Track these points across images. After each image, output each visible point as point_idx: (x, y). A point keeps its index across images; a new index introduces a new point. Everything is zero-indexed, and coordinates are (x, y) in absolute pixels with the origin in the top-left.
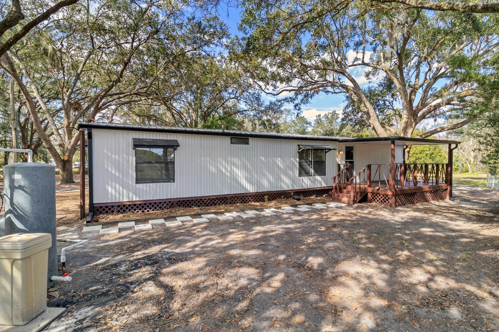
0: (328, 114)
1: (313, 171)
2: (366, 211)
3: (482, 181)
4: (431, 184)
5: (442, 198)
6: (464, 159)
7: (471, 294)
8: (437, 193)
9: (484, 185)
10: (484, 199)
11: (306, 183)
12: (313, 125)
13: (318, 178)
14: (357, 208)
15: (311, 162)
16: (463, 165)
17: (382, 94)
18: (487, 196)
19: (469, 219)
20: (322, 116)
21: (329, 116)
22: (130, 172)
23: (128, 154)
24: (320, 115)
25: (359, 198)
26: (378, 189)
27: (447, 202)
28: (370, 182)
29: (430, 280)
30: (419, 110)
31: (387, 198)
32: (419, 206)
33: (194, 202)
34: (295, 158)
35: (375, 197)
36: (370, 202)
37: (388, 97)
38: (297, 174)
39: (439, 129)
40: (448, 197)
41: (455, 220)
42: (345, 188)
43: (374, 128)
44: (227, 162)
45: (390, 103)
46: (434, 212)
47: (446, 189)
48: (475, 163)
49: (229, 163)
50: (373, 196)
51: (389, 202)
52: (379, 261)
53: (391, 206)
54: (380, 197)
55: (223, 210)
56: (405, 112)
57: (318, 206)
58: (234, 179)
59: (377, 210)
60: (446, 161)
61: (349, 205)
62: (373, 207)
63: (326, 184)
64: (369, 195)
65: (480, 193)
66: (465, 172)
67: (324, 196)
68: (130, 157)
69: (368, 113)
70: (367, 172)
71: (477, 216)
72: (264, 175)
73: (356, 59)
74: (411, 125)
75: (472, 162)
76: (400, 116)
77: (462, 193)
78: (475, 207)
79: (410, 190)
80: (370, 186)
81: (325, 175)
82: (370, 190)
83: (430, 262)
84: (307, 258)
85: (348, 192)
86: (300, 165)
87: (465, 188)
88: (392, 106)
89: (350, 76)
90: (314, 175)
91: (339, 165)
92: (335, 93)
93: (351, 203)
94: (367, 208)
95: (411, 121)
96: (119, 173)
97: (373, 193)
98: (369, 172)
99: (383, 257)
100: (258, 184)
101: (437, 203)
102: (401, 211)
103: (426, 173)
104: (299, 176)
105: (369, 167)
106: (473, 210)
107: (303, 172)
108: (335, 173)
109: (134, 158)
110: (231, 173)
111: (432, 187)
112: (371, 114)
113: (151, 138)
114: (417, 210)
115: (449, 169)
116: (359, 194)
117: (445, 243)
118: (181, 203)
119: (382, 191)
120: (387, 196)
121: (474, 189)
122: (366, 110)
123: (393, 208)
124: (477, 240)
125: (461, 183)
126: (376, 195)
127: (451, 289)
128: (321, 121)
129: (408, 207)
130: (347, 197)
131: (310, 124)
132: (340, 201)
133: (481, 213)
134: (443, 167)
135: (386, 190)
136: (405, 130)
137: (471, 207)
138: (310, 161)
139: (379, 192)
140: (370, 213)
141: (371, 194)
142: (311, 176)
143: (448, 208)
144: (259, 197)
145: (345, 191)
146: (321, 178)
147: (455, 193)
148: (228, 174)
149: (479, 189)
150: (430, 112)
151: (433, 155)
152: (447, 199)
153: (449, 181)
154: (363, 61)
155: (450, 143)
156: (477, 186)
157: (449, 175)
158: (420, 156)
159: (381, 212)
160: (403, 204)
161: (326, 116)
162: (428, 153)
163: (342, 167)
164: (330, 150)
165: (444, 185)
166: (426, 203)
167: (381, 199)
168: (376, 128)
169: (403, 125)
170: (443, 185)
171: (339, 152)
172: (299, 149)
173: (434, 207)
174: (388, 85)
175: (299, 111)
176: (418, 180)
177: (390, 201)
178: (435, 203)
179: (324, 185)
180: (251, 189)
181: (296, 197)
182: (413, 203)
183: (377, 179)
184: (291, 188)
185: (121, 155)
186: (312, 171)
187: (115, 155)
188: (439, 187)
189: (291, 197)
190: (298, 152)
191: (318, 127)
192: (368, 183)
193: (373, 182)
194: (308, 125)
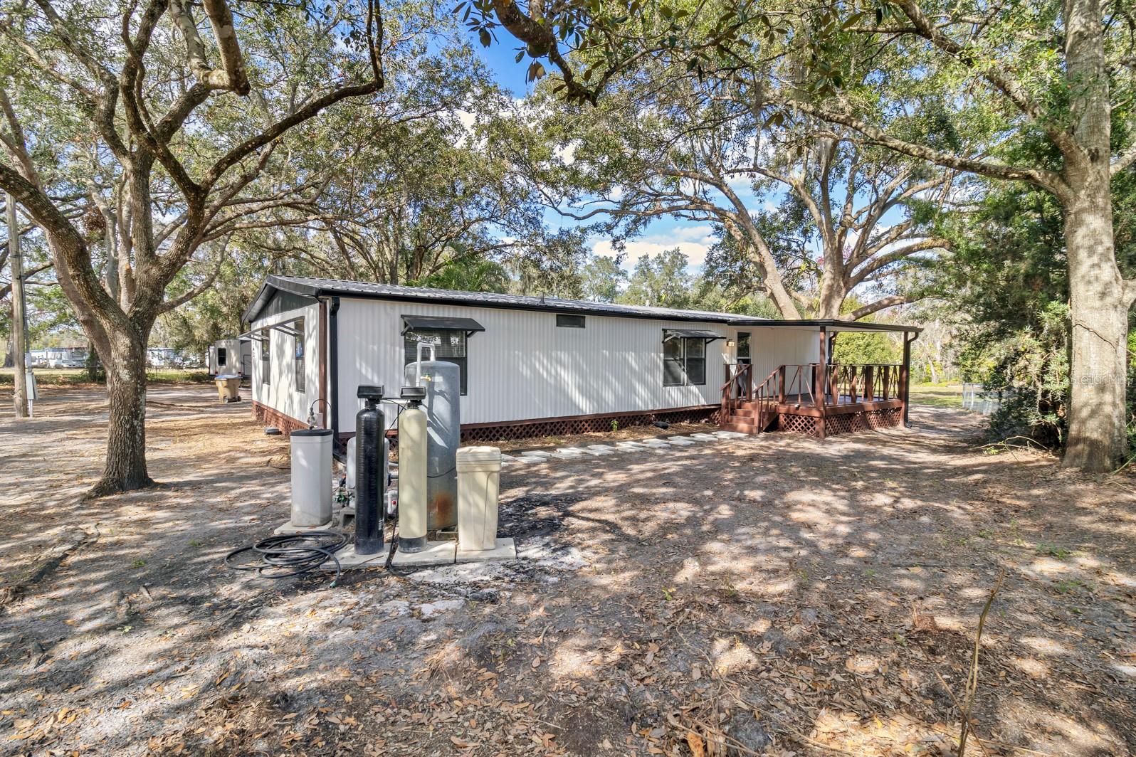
0: (665, 254)
1: (686, 376)
2: (782, 443)
3: (954, 398)
4: (876, 400)
5: (893, 424)
6: (924, 356)
7: (939, 509)
8: (886, 413)
9: (958, 405)
10: (957, 426)
11: (676, 398)
12: (630, 276)
13: (694, 388)
14: (766, 439)
15: (684, 359)
16: (921, 367)
17: (786, 228)
18: (960, 421)
19: (934, 450)
20: (651, 257)
21: (667, 260)
22: (397, 376)
23: (393, 345)
24: (646, 257)
25: (767, 424)
26: (798, 408)
27: (901, 429)
28: (784, 396)
29: (896, 502)
30: (852, 265)
31: (811, 422)
32: (858, 434)
33: (498, 432)
34: (657, 353)
35: (791, 420)
36: (783, 430)
37: (796, 235)
38: (660, 382)
39: (886, 302)
40: (901, 421)
41: (915, 452)
42: (740, 407)
43: (772, 296)
44: (550, 358)
45: (799, 245)
46: (884, 443)
47: (899, 409)
48: (944, 363)
49: (554, 363)
50: (788, 420)
51: (814, 429)
52: (835, 491)
53: (817, 435)
54: (799, 421)
55: (552, 445)
56: (828, 267)
57: (700, 437)
58: (560, 390)
59: (798, 440)
60: (900, 362)
61: (751, 434)
62: (791, 437)
63: (706, 400)
64: (782, 419)
65: (951, 418)
66: (926, 381)
67: (704, 421)
68: (397, 349)
69: (761, 266)
70: (779, 379)
71: (945, 446)
72: (608, 383)
73: (743, 159)
74: (839, 293)
75: (937, 362)
76: (819, 274)
77: (922, 417)
78: (942, 437)
79: (847, 408)
80: (782, 403)
81: (705, 384)
82: (783, 409)
83: (893, 489)
84: (742, 492)
85: (747, 414)
86: (666, 366)
87: (926, 410)
88: (803, 252)
89: (732, 192)
90: (687, 384)
91: (727, 367)
92: (695, 219)
93: (755, 431)
94: (782, 438)
95: (839, 285)
96: (379, 377)
97: (787, 414)
98: (781, 379)
99: (837, 487)
100: (599, 400)
101: (885, 431)
102: (835, 442)
103: (868, 381)
104: (664, 386)
105: (782, 369)
106: (941, 439)
107: (671, 378)
108: (722, 383)
109: (403, 351)
110: (556, 378)
111: (879, 404)
112: (769, 269)
113: (436, 315)
114: (857, 441)
115: (904, 374)
116: (767, 416)
117: (906, 474)
118: (477, 433)
119: (803, 411)
120: (812, 419)
121: (941, 411)
122: (757, 259)
123: (819, 437)
124: (945, 470)
125: (920, 401)
126: (794, 418)
127: (920, 507)
128: (648, 270)
129: (843, 437)
130: (746, 422)
131: (624, 275)
132: (734, 429)
133: (951, 443)
134: (895, 371)
135: (810, 409)
136: (828, 301)
137: (937, 436)
138: (681, 359)
139: (799, 412)
140: (788, 445)
141: (786, 417)
142: (683, 385)
143: (904, 438)
144: (603, 423)
145: (740, 412)
146: (699, 390)
147: (912, 416)
148: (552, 381)
149: (949, 411)
150: (872, 270)
151: (870, 348)
152: (901, 426)
153: (903, 396)
154: (755, 165)
155: (906, 330)
156: (946, 406)
157: (904, 384)
158: (847, 348)
159: (806, 445)
160: (836, 433)
161: (660, 260)
162: (861, 343)
163: (733, 370)
164: (714, 338)
165: (896, 402)
166: (868, 431)
167: (803, 425)
168: (776, 295)
169: (824, 292)
170: (894, 401)
171: (728, 342)
172: (665, 337)
173: (881, 436)
174: (798, 212)
175: (622, 252)
176: (858, 393)
177: (817, 427)
178: (882, 431)
179: (703, 402)
180: (586, 407)
181: (661, 423)
182: (849, 430)
183: (795, 391)
184: (651, 408)
185: (382, 345)
186: (684, 376)
187: (373, 344)
188: (888, 404)
189: (651, 422)
190: (663, 342)
191: (640, 283)
192: (780, 398)
193: (789, 396)
194: (620, 277)
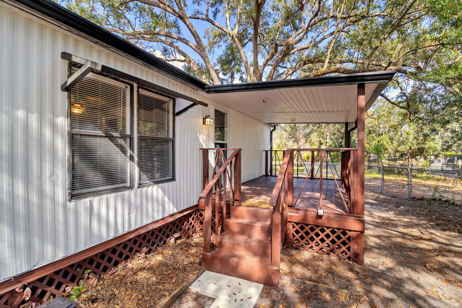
1: (137, 170)
13: (155, 191)
15: (131, 138)
26: (320, 216)
31: (344, 238)
34: (49, 114)
35: (307, 233)
38: (59, 190)
50: (302, 233)
51: (349, 249)
53: (356, 258)
54: (322, 235)
63: (176, 204)
64: (292, 230)
67: (172, 240)
80: (292, 205)
81: (173, 179)
86: (77, 145)
90: (140, 185)
91: (205, 152)
97: (302, 225)
119: (329, 220)
120: (344, 233)
126: (312, 229)
135: (342, 218)
138: (124, 137)
139: (322, 221)
141: (297, 227)
142: (131, 187)
146: (164, 191)
167: (328, 241)
171: (204, 119)
177: (353, 247)
179: (171, 209)
186: (133, 169)
190: (67, 88)
